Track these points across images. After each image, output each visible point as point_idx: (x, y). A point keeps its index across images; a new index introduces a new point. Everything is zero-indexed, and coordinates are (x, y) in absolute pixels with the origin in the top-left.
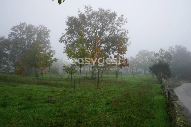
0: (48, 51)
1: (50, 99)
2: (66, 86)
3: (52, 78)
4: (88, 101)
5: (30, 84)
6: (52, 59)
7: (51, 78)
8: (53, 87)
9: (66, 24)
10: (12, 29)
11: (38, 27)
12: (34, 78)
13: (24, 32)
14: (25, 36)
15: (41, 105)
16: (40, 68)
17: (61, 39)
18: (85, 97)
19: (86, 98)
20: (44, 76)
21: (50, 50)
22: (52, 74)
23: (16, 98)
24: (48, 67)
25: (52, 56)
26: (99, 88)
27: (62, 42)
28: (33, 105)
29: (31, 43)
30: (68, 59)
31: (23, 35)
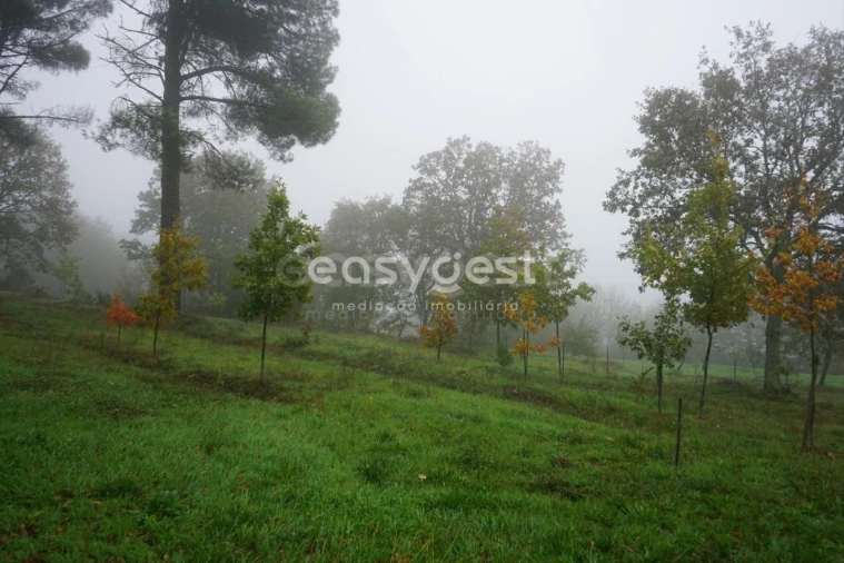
0: (553, 254)
1: (560, 474)
2: (636, 416)
3: (566, 371)
4: (756, 518)
5: (475, 392)
6: (568, 285)
7: (561, 371)
8: (573, 414)
9: (639, 126)
10: (420, 165)
11: (512, 153)
12: (491, 364)
13: (461, 178)
14: (462, 193)
15: (518, 496)
16: (519, 326)
17: (612, 195)
18: (735, 491)
19: (746, 498)
20: (534, 361)
21: (564, 247)
22: (566, 355)
23: (418, 448)
24: (553, 324)
25: (572, 274)
26: (815, 450)
27: (619, 211)
28: (484, 492)
29: (483, 219)
30: (641, 289)
31: (455, 186)
